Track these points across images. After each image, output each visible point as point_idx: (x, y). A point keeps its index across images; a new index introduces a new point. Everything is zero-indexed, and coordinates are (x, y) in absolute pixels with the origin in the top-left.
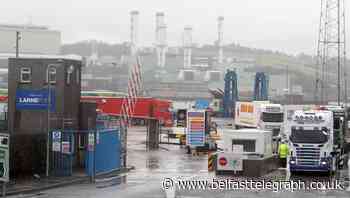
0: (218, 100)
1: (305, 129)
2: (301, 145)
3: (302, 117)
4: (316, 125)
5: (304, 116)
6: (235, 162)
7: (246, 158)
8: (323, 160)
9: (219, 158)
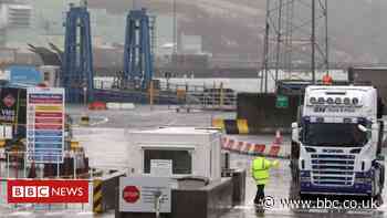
0: (51, 68)
1: (327, 120)
2: (319, 150)
3: (321, 100)
4: (347, 114)
5: (326, 97)
6: (158, 194)
7: (175, 186)
8: (359, 175)
9: (122, 188)
